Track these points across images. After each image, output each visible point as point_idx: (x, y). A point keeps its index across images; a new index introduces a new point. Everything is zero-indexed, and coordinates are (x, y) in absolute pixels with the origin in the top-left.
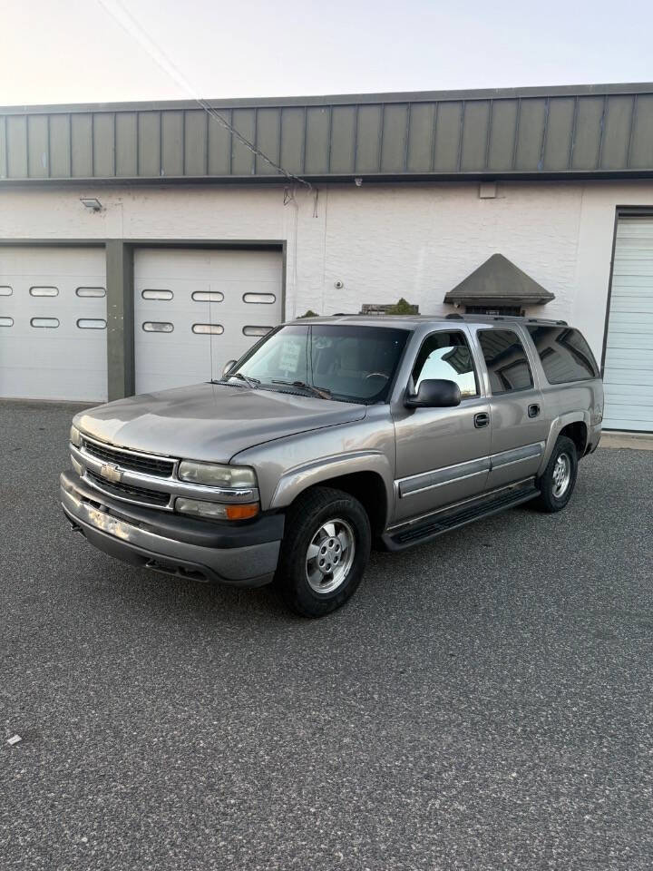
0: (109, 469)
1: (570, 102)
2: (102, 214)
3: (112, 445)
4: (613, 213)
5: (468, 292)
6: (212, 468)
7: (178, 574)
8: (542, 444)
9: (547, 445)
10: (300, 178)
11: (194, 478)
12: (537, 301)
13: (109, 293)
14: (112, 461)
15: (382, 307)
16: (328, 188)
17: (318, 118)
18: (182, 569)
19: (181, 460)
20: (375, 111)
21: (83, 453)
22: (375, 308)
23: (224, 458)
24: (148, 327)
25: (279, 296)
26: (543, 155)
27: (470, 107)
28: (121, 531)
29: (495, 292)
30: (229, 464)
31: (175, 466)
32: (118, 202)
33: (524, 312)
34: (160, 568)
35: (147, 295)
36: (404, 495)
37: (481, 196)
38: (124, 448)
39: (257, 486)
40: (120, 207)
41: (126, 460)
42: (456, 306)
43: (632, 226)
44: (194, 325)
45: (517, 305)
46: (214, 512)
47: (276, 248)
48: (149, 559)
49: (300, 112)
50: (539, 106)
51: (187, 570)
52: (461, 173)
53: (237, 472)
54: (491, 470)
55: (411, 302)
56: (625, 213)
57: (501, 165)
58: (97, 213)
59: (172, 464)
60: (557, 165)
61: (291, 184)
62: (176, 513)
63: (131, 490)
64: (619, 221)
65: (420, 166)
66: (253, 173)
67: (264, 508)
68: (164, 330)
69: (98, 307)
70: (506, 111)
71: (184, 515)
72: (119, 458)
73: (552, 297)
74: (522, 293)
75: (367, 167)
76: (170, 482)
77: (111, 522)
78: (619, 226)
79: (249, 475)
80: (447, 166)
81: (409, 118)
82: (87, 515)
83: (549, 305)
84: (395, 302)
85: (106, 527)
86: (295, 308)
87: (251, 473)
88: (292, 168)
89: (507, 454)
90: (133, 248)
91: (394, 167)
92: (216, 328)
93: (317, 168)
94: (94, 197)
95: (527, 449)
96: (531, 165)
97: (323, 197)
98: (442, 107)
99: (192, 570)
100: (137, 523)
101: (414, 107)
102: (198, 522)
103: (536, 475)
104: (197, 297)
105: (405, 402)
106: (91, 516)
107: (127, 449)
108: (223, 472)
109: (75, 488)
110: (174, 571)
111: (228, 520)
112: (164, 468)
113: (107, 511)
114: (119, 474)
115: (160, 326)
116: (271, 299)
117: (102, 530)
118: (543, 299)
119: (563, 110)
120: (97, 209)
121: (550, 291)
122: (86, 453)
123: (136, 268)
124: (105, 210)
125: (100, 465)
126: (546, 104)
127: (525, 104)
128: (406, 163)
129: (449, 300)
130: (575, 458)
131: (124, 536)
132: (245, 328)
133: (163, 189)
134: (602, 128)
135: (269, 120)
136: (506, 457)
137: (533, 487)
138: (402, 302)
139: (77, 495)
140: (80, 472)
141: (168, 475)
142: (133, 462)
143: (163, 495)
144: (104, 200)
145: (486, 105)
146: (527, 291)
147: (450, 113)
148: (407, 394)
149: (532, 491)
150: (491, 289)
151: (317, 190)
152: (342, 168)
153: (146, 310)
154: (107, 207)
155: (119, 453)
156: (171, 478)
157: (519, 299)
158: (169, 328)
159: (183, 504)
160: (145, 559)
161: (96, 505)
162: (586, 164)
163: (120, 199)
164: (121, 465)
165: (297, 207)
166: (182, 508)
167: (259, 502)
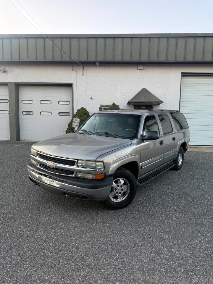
0: (51, 164)
1: (166, 39)
2: (7, 74)
3: (51, 155)
4: (180, 75)
5: (135, 101)
6: (90, 162)
7: (77, 198)
8: (176, 149)
9: (177, 149)
10: (78, 62)
11: (83, 166)
12: (157, 103)
13: (9, 101)
14: (51, 161)
15: (107, 105)
16: (87, 66)
17: (83, 42)
18: (78, 196)
19: (78, 160)
20: (103, 40)
21: (38, 158)
22: (104, 106)
23: (94, 159)
24: (24, 113)
25: (71, 102)
26: (158, 56)
27: (134, 39)
28: (56, 184)
29: (144, 101)
30: (96, 161)
31: (76, 162)
32: (12, 69)
33: (153, 107)
34: (71, 196)
35: (23, 102)
36: (143, 168)
37: (138, 69)
38: (56, 156)
39: (104, 168)
40: (13, 71)
41: (57, 160)
42: (131, 105)
43: (186, 79)
44: (41, 112)
45: (151, 105)
46: (90, 176)
47: (70, 86)
48: (67, 193)
49: (77, 40)
50: (156, 40)
51: (80, 196)
52: (132, 61)
53: (98, 164)
54: (164, 158)
55: (117, 104)
56: (184, 75)
57: (144, 59)
58: (5, 74)
59: (75, 161)
60: (162, 59)
61: (74, 64)
62: (76, 177)
63: (58, 170)
64: (182, 77)
65: (118, 59)
66: (61, 60)
67: (106, 175)
68: (30, 114)
69: (6, 106)
70: (145, 41)
71: (79, 178)
72: (54, 160)
73: (162, 102)
74: (153, 101)
75: (101, 59)
76: (75, 167)
77: (51, 181)
78: (182, 79)
79: (101, 164)
80: (127, 59)
81: (114, 42)
82: (42, 179)
83: (161, 105)
84: (111, 104)
85: (50, 183)
86: (77, 106)
87: (102, 163)
88: (75, 58)
89: (168, 153)
90: (18, 86)
91: (109, 59)
92: (49, 113)
93: (83, 59)
94: (3, 68)
95: (172, 151)
96: (154, 59)
97: (85, 69)
98: (125, 39)
99: (82, 196)
100: (62, 181)
101: (115, 39)
102: (84, 180)
103: (174, 159)
104: (42, 102)
105: (142, 138)
106: (43, 179)
107: (57, 157)
108: (93, 164)
109: (35, 170)
110: (75, 197)
111: (96, 179)
112: (72, 163)
113: (50, 178)
114: (55, 165)
115: (28, 113)
116: (69, 103)
117: (48, 184)
118: (159, 103)
119: (164, 41)
120: (5, 72)
121: (162, 100)
122: (39, 158)
123: (19, 92)
124: (8, 72)
125: (47, 162)
126: (158, 39)
127: (152, 39)
128: (113, 58)
129: (129, 104)
130: (183, 153)
131: (58, 186)
132: (59, 113)
133: (29, 65)
134: (176, 47)
135: (66, 42)
136: (167, 154)
137: (173, 163)
138: (114, 104)
139: (36, 172)
140: (36, 164)
141: (73, 165)
142: (60, 161)
143: (72, 172)
144: (7, 69)
145: (139, 39)
146: (154, 100)
147: (127, 41)
148: (142, 136)
149: (173, 164)
150: (143, 100)
151: (83, 66)
152: (92, 59)
153: (23, 107)
154: (8, 71)
155: (54, 158)
156: (75, 166)
157: (152, 103)
158: (32, 113)
159: (79, 174)
160: (65, 193)
161: (46, 176)
162: (171, 59)
163: (13, 68)
164: (55, 162)
165: (76, 72)
166: (78, 176)
167: (105, 173)
